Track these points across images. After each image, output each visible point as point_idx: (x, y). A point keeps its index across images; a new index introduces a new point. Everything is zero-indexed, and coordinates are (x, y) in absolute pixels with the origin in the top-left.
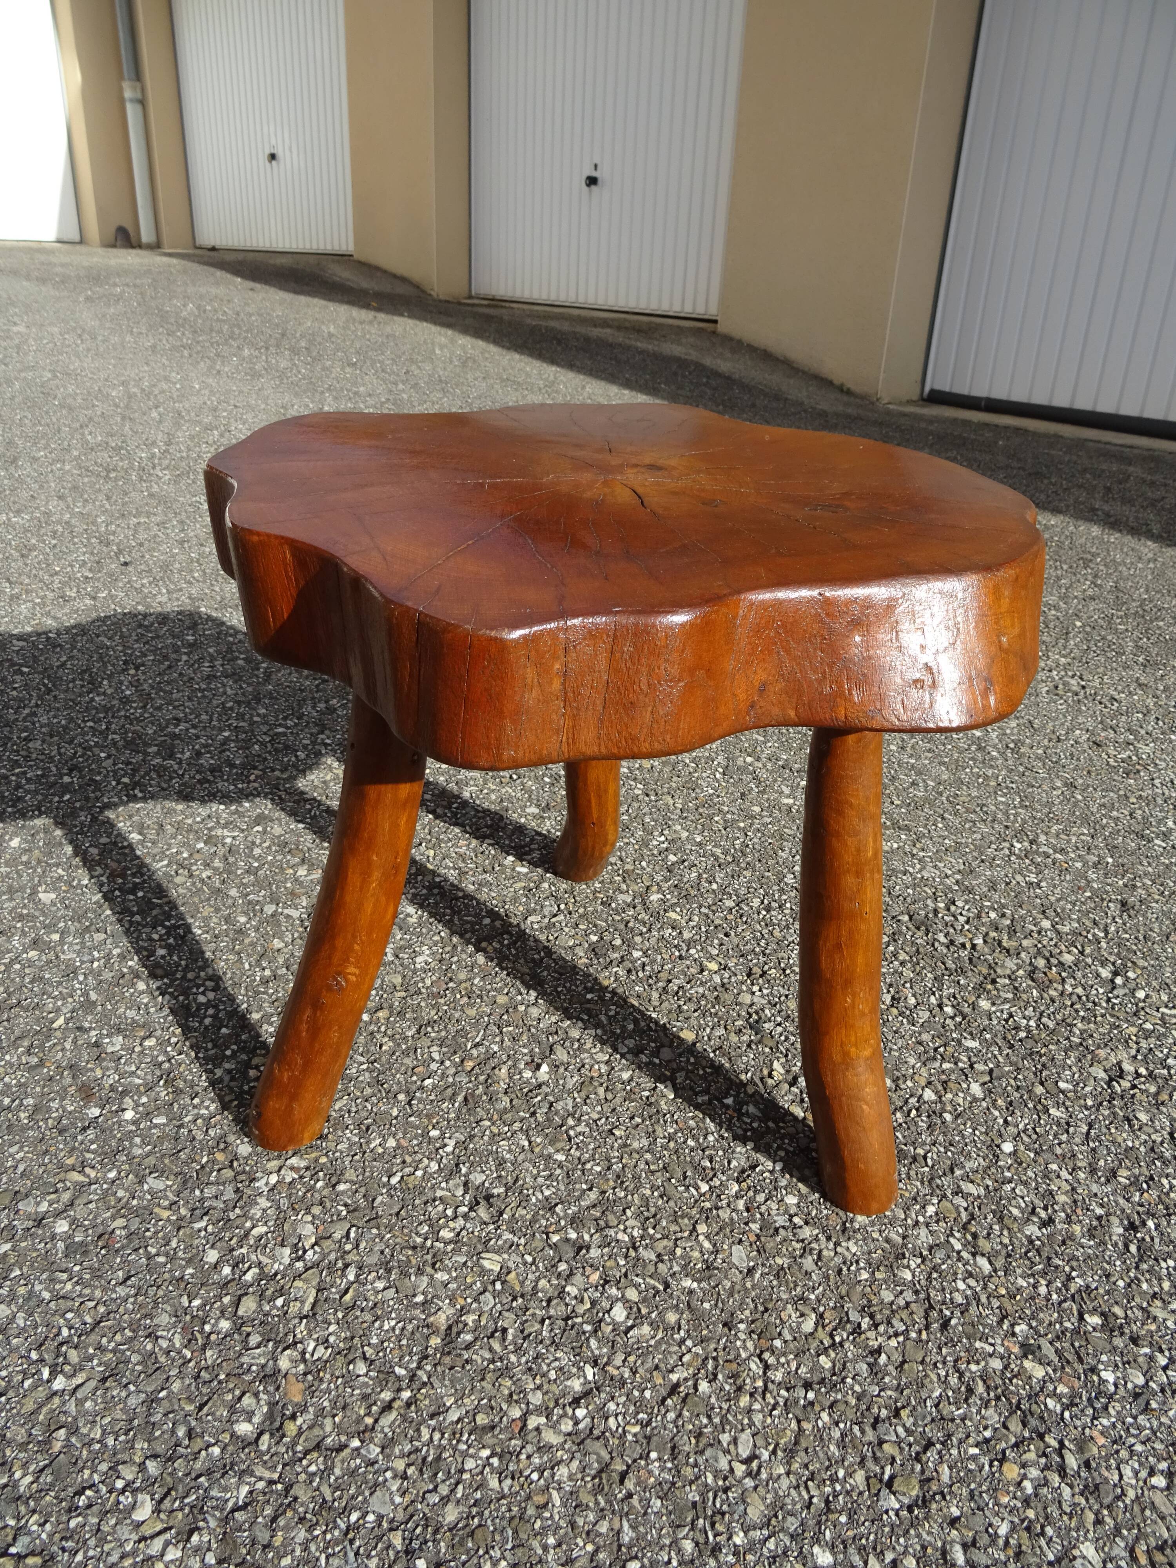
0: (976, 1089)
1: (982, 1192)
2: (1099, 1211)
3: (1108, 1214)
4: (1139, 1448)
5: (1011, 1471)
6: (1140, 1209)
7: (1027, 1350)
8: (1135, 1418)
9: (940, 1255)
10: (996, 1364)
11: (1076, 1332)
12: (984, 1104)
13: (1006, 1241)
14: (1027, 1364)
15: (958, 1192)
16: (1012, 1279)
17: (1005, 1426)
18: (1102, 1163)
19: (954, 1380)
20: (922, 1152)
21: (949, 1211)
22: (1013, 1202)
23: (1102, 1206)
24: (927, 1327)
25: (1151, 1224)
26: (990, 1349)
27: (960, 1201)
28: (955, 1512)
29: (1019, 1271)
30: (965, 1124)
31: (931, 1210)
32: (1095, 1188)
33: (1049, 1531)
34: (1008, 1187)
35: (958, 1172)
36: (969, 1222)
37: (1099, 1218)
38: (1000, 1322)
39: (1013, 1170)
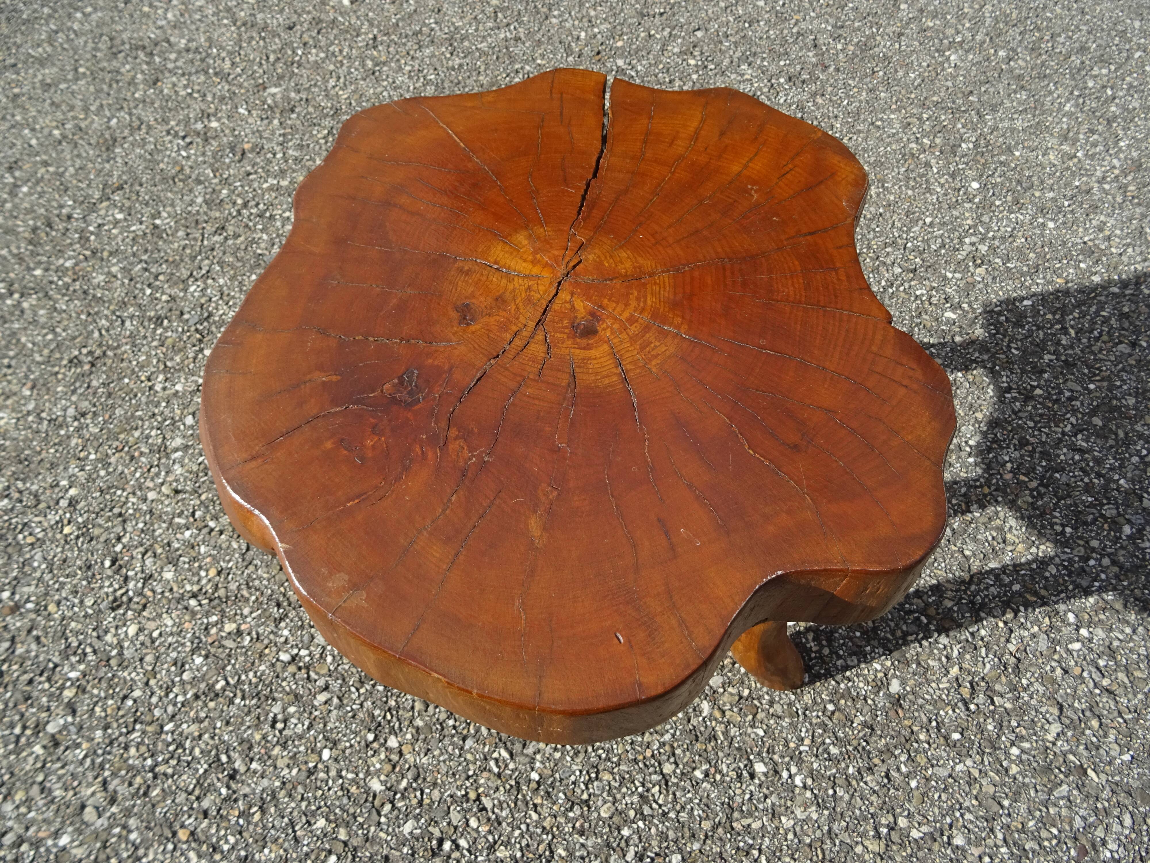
0: (376, 785)
1: (316, 703)
2: (254, 765)
3: (249, 769)
4: (170, 639)
5: (213, 572)
6: (234, 796)
7: (239, 633)
8: (179, 652)
9: (306, 638)
10: (246, 611)
11: (223, 669)
12: (361, 775)
13: (284, 684)
14: (234, 626)
15: (326, 688)
16: (268, 664)
17: (226, 588)
18: (272, 810)
19: (257, 583)
20: (362, 691)
21: (320, 668)
22: (297, 715)
23: (255, 772)
24: (284, 595)
25: (224, 791)
26: (254, 615)
27: (321, 683)
28: (223, 536)
29: (267, 671)
30: (359, 743)
31: (329, 659)
32: (265, 782)
33: (187, 566)
34: (307, 723)
35: (335, 701)
36: (308, 673)
37: (252, 760)
38: (258, 634)
39: (312, 739)
